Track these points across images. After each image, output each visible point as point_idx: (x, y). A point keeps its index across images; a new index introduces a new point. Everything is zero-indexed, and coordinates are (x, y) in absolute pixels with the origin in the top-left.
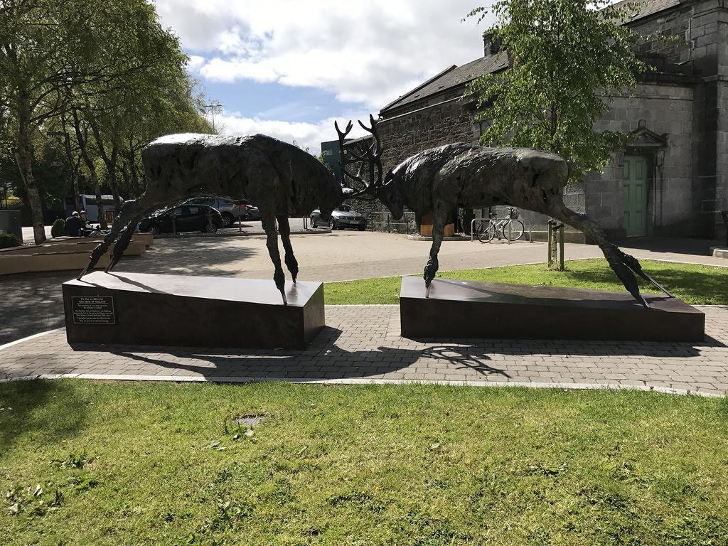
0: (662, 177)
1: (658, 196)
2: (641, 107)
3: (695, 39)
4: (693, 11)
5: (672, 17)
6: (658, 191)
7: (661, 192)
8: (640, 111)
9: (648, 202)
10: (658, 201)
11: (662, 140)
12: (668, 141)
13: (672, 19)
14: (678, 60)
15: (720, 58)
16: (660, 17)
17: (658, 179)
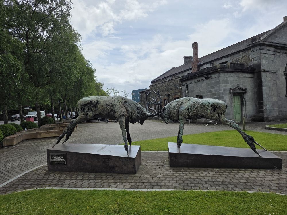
0: (245, 102)
1: (245, 108)
2: (237, 80)
3: (253, 59)
4: (252, 50)
5: (245, 52)
6: (245, 107)
7: (246, 107)
8: (237, 81)
9: (241, 110)
10: (245, 110)
11: (245, 90)
12: (247, 90)
13: (245, 53)
14: (248, 65)
15: (262, 64)
16: (241, 52)
17: (244, 103)
